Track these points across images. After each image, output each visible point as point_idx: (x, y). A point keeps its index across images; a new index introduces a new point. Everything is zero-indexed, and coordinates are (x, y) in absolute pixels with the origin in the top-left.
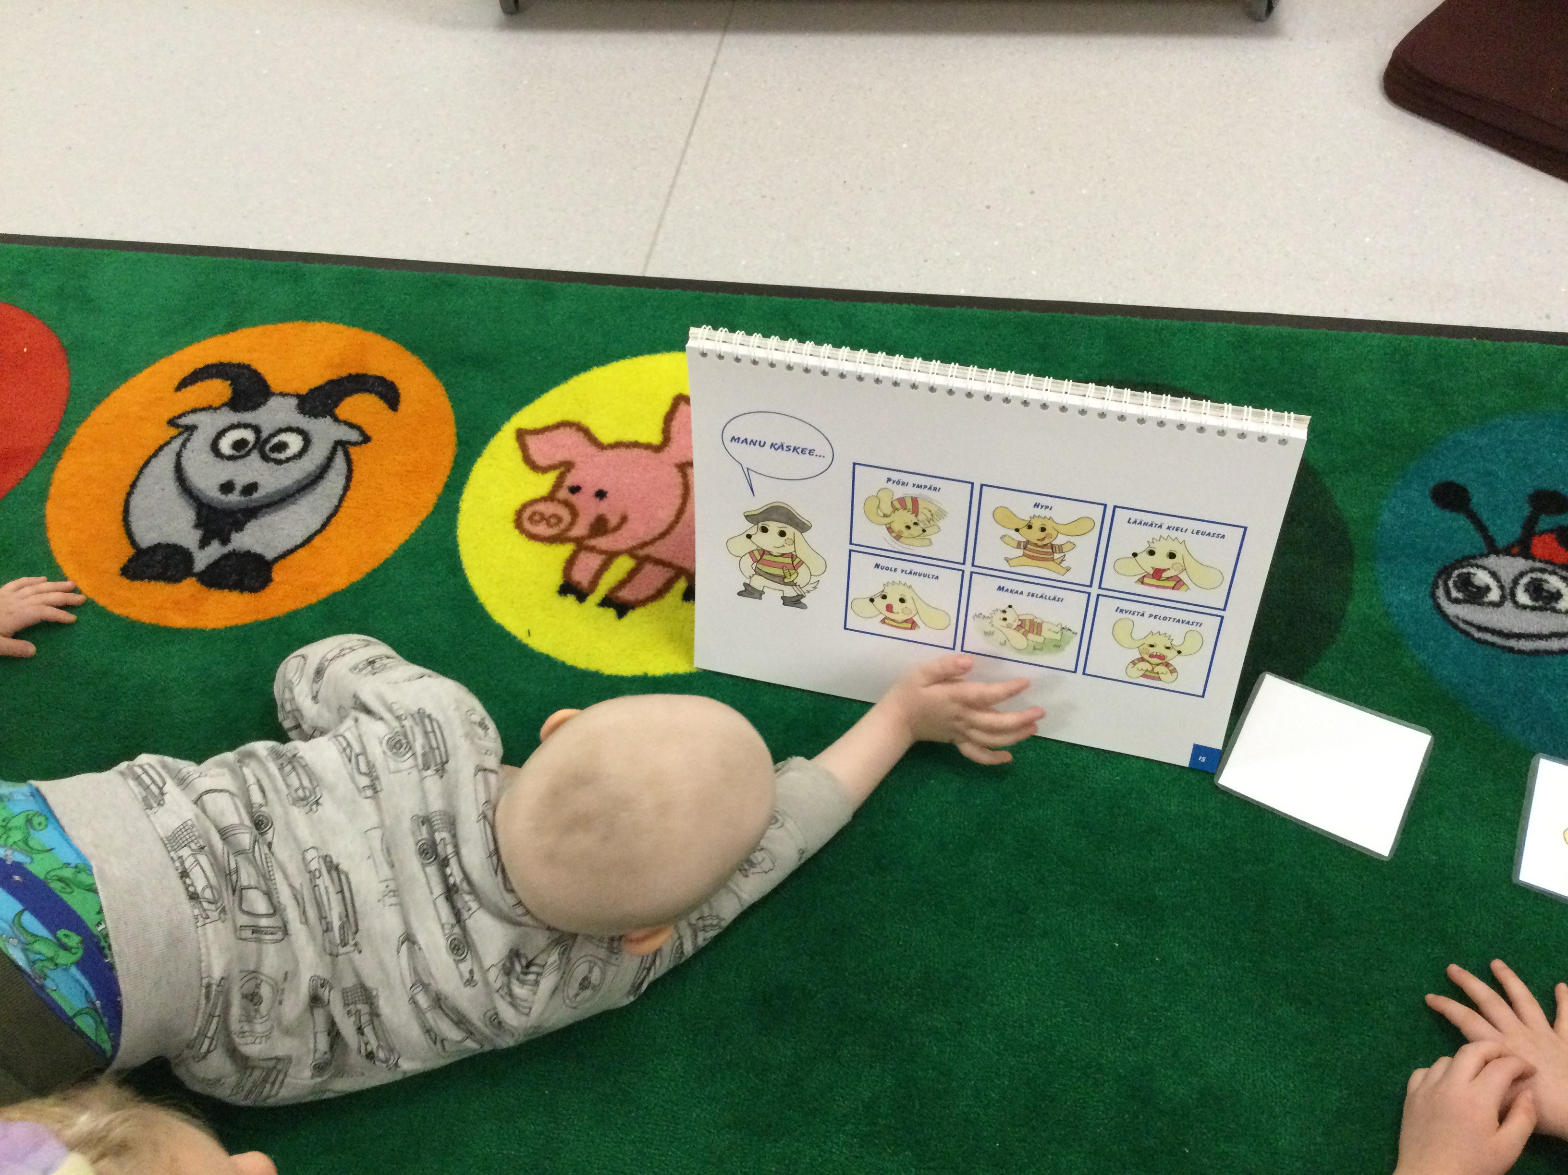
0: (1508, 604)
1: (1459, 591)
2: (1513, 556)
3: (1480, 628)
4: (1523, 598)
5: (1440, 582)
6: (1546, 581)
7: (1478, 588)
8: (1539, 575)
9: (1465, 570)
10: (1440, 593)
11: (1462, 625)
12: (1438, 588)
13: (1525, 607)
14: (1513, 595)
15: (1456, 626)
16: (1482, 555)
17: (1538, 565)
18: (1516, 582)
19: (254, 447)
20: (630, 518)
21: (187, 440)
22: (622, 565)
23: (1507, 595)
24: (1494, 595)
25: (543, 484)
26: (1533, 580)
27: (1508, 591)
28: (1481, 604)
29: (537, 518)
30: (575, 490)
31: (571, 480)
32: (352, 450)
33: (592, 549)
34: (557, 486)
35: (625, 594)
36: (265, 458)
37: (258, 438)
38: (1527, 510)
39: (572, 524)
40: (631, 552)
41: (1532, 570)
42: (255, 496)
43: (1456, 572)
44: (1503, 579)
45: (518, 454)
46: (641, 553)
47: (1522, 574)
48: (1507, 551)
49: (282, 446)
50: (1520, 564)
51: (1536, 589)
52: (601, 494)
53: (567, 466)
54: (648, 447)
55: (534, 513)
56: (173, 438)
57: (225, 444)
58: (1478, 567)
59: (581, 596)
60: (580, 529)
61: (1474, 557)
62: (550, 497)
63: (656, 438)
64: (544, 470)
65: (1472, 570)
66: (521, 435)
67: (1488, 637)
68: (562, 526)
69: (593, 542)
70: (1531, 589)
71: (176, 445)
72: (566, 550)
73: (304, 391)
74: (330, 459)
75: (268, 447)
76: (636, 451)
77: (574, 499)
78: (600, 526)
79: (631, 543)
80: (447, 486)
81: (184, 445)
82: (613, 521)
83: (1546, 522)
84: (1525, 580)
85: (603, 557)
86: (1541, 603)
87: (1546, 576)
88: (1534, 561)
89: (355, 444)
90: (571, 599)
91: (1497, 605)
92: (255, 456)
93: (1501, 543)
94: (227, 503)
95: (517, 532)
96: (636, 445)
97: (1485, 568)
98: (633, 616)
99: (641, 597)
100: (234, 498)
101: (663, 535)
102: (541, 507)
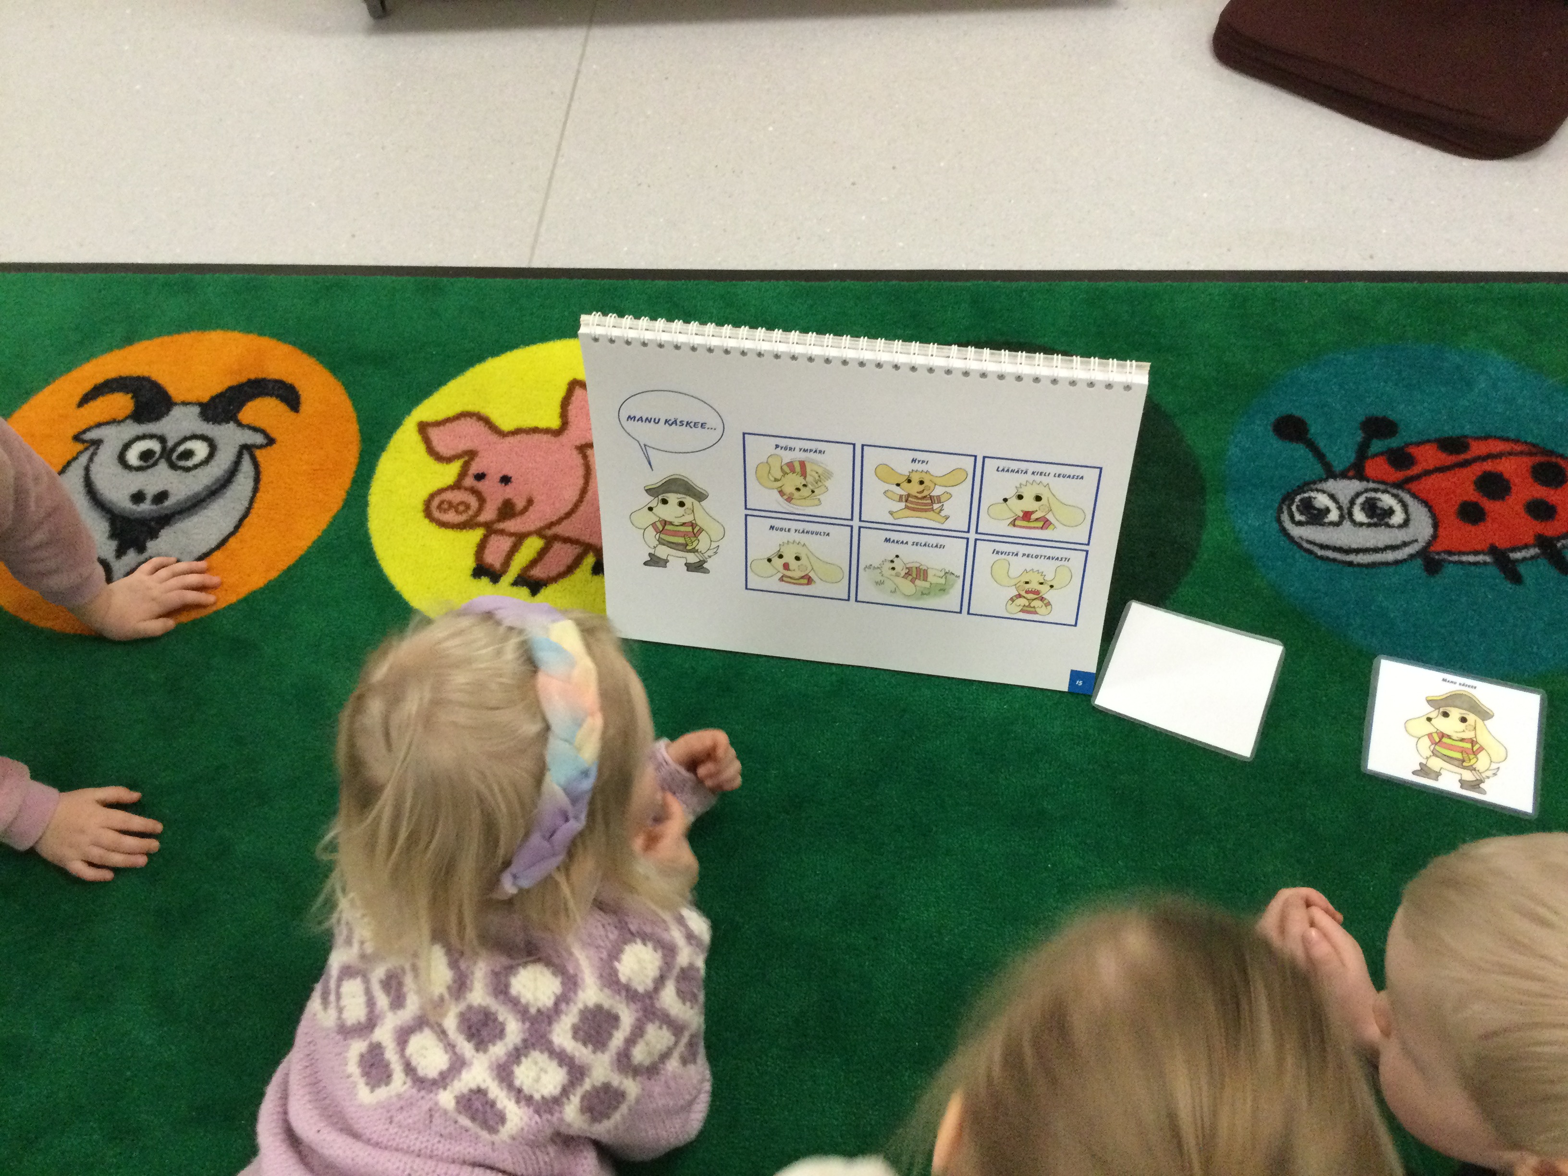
0: (1347, 524)
1: (1302, 513)
2: (1350, 478)
3: (1322, 547)
4: (1359, 516)
5: (1285, 508)
6: (1379, 499)
7: (1320, 510)
8: (1372, 495)
9: (1306, 495)
10: (1285, 517)
11: (1305, 545)
12: (1283, 512)
13: (1361, 524)
14: (1350, 514)
15: (1300, 546)
16: (1321, 480)
17: (1371, 485)
18: (1352, 503)
19: (161, 457)
20: (535, 500)
21: (94, 454)
22: (532, 546)
23: (1346, 515)
24: (1334, 516)
25: (449, 473)
26: (1368, 500)
27: (1346, 511)
28: (1323, 524)
29: (445, 506)
30: (480, 477)
31: (474, 469)
32: (258, 453)
33: (502, 532)
34: (463, 474)
35: (537, 572)
36: (173, 466)
37: (164, 449)
38: (1359, 436)
39: (480, 509)
40: (539, 533)
41: (1367, 490)
42: (167, 503)
43: (1298, 498)
44: (1340, 501)
45: (421, 448)
46: (549, 533)
47: (1358, 495)
48: (1344, 475)
49: (189, 454)
50: (1356, 485)
51: (1371, 507)
52: (506, 480)
53: (471, 455)
54: (547, 431)
55: (442, 502)
56: (80, 453)
57: (133, 457)
58: (1318, 490)
59: (495, 577)
60: (489, 514)
61: (1314, 483)
62: (457, 486)
63: (554, 423)
64: (449, 460)
65: (1313, 494)
66: (423, 428)
67: (1330, 554)
68: (471, 513)
69: (501, 526)
70: (1367, 506)
71: (84, 459)
72: (476, 535)
73: (205, 397)
74: (237, 463)
75: (174, 456)
76: (536, 436)
77: (480, 486)
78: (507, 510)
79: (539, 524)
80: (354, 481)
81: (91, 459)
82: (520, 504)
83: (1377, 446)
84: (1361, 500)
85: (513, 539)
86: (1375, 520)
87: (1379, 495)
88: (1368, 481)
89: (261, 447)
90: (485, 581)
91: (1337, 524)
92: (163, 466)
93: (1338, 467)
94: (138, 512)
95: (427, 521)
96: (535, 430)
97: (1324, 492)
98: (547, 594)
99: (553, 573)
100: (146, 507)
101: (568, 515)
102: (449, 496)
